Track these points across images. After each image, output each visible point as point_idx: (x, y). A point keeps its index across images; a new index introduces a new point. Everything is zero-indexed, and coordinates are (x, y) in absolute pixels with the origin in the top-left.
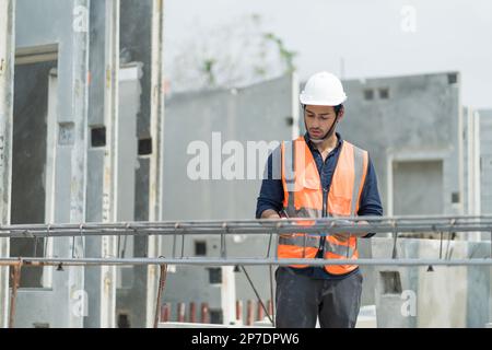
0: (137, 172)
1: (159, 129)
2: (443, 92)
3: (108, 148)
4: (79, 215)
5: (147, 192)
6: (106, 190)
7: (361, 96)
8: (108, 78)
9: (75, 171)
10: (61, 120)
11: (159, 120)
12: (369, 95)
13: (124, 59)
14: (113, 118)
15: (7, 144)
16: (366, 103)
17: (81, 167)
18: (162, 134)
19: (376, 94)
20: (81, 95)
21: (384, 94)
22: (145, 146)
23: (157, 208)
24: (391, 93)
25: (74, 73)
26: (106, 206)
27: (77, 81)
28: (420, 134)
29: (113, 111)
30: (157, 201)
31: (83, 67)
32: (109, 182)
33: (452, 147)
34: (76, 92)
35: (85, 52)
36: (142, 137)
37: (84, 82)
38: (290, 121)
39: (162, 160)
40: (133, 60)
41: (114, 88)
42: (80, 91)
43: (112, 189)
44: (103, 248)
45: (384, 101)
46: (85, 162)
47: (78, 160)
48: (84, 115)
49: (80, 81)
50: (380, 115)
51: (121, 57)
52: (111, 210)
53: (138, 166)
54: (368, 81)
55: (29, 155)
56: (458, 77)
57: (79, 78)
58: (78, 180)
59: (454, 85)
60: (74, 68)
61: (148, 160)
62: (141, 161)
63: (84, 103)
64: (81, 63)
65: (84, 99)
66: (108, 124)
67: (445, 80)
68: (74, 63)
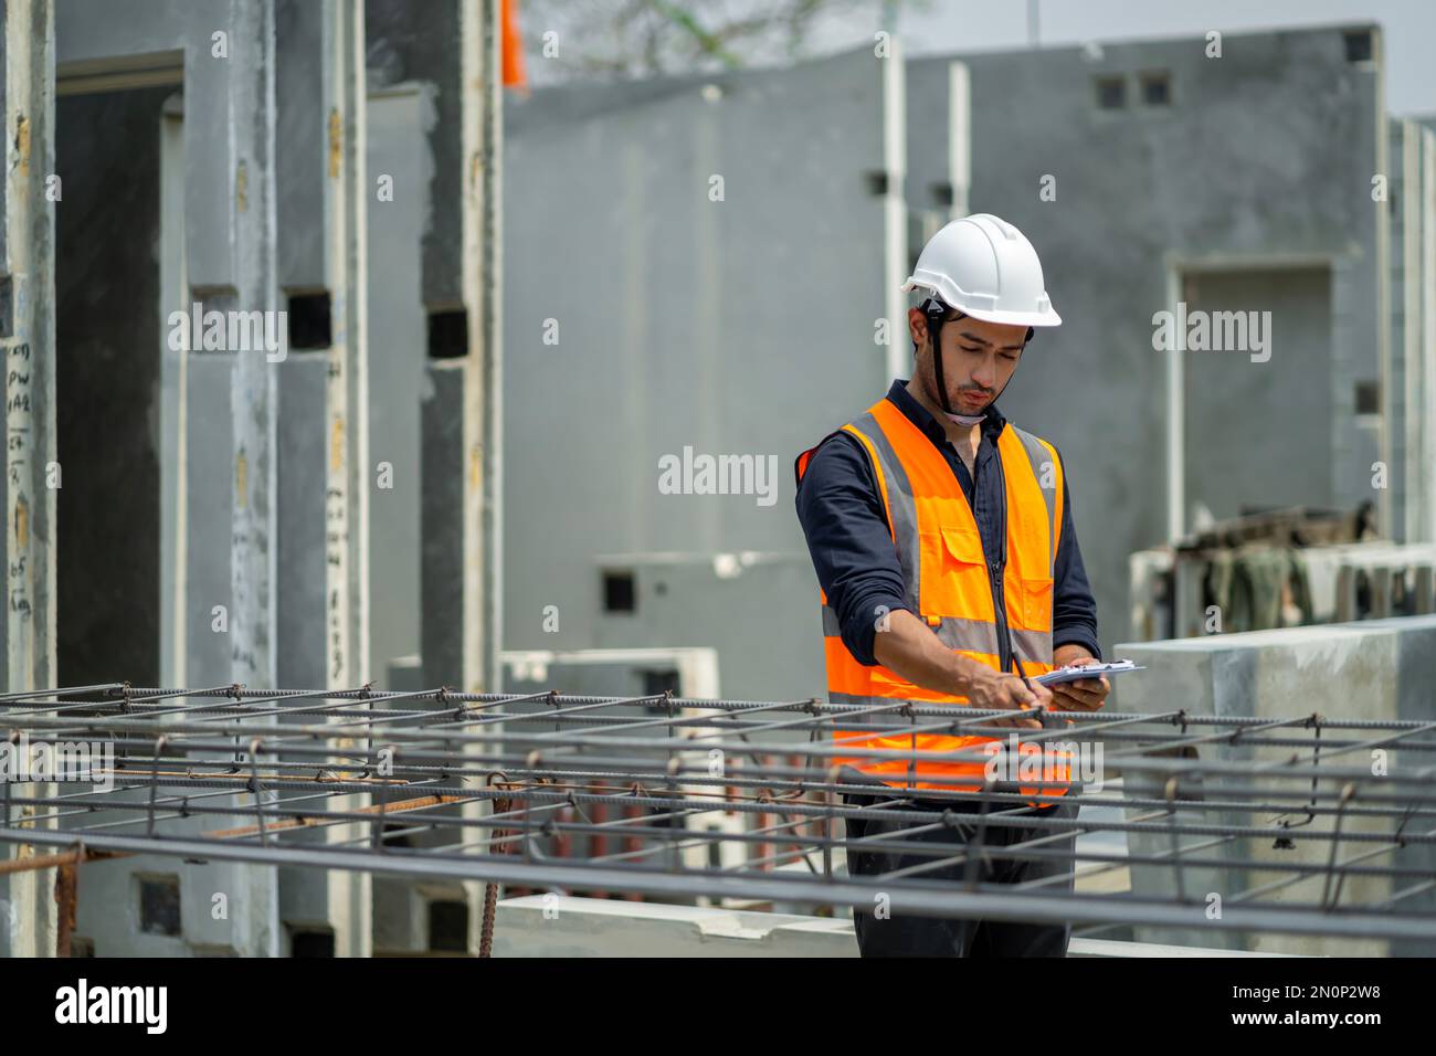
0: (428, 409)
1: (487, 280)
2: (1332, 86)
3: (338, 353)
4: (257, 558)
5: (457, 469)
6: (337, 479)
7: (1088, 97)
8: (335, 148)
9: (242, 430)
10: (199, 281)
11: (488, 255)
12: (1111, 92)
13: (379, 74)
14: (352, 264)
15: (40, 368)
16: (1102, 118)
17: (260, 418)
18: (498, 295)
19: (1134, 90)
20: (254, 203)
21: (1157, 91)
22: (448, 334)
23: (486, 516)
24: (1177, 90)
25: (232, 141)
26: (337, 526)
27: (242, 162)
28: (1262, 208)
29: (352, 245)
30: (488, 493)
31: (259, 120)
32: (344, 452)
33: (1356, 250)
34: (241, 197)
35: (262, 74)
36: (440, 307)
37: (263, 165)
38: (880, 184)
39: (498, 372)
40: (407, 75)
41: (351, 173)
42: (253, 193)
43: (354, 476)
44: (331, 648)
45: (1159, 113)
46: (273, 402)
47: (249, 395)
48: (263, 261)
49: (252, 166)
50: (1145, 154)
51: (369, 65)
52: (351, 536)
53: (429, 391)
54: (1110, 49)
55: (108, 354)
56: (1375, 40)
57: (248, 154)
58: (252, 457)
59: (1365, 66)
60: (232, 127)
61: (457, 378)
62: (438, 377)
63: (265, 229)
64: (253, 108)
65: (264, 214)
66: (336, 282)
67: (1335, 50)
68: (232, 110)
